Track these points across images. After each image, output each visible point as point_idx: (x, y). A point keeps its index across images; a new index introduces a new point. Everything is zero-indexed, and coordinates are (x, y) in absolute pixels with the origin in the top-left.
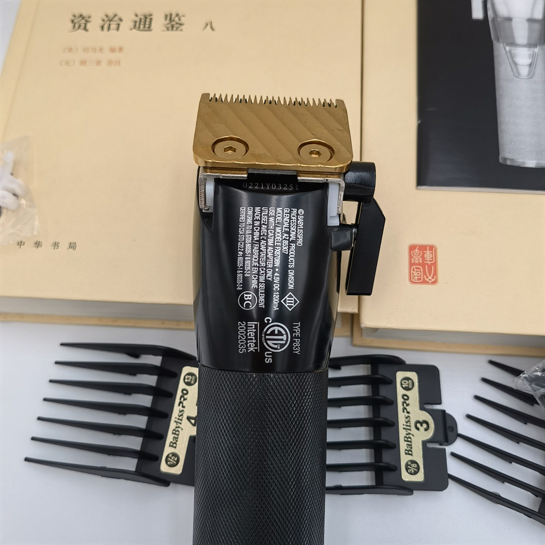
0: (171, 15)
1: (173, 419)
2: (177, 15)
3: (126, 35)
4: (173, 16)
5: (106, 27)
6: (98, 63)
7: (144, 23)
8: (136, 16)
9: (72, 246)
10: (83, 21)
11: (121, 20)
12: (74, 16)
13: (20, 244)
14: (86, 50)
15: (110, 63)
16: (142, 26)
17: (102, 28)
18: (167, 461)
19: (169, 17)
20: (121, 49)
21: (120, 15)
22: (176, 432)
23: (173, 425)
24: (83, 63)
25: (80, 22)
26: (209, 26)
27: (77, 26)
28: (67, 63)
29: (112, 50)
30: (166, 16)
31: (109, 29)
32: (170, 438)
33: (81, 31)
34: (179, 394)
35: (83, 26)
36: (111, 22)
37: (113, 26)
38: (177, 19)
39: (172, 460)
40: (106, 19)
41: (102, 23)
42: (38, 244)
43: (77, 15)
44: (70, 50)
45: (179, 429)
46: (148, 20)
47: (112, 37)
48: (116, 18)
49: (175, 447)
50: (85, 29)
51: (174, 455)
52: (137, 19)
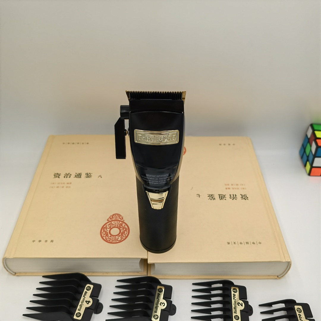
0: (88, 173)
1: (81, 301)
2: (90, 173)
3: (72, 179)
4: (88, 174)
5: (66, 177)
6: (63, 187)
7: (79, 176)
8: (76, 173)
9: (52, 241)
10: (58, 175)
11: (71, 175)
12: (55, 174)
13: (34, 241)
14: (59, 183)
15: (67, 187)
16: (78, 177)
17: (65, 177)
18: (76, 315)
19: (87, 174)
20: (71, 183)
21: (71, 173)
22: (81, 306)
23: (80, 303)
24: (58, 187)
25: (57, 175)
26: (100, 177)
27: (56, 176)
28: (52, 187)
29: (68, 183)
30: (86, 174)
31: (67, 177)
32: (79, 307)
33: (57, 178)
34: (84, 293)
35: (58, 176)
36: (67, 175)
37: (68, 176)
38: (90, 175)
39: (78, 315)
42: (40, 241)
44: (53, 183)
45: (82, 305)
46: (80, 175)
47: (68, 180)
48: (69, 174)
49: (80, 311)
50: (59, 177)
51: (79, 313)
52: (77, 175)
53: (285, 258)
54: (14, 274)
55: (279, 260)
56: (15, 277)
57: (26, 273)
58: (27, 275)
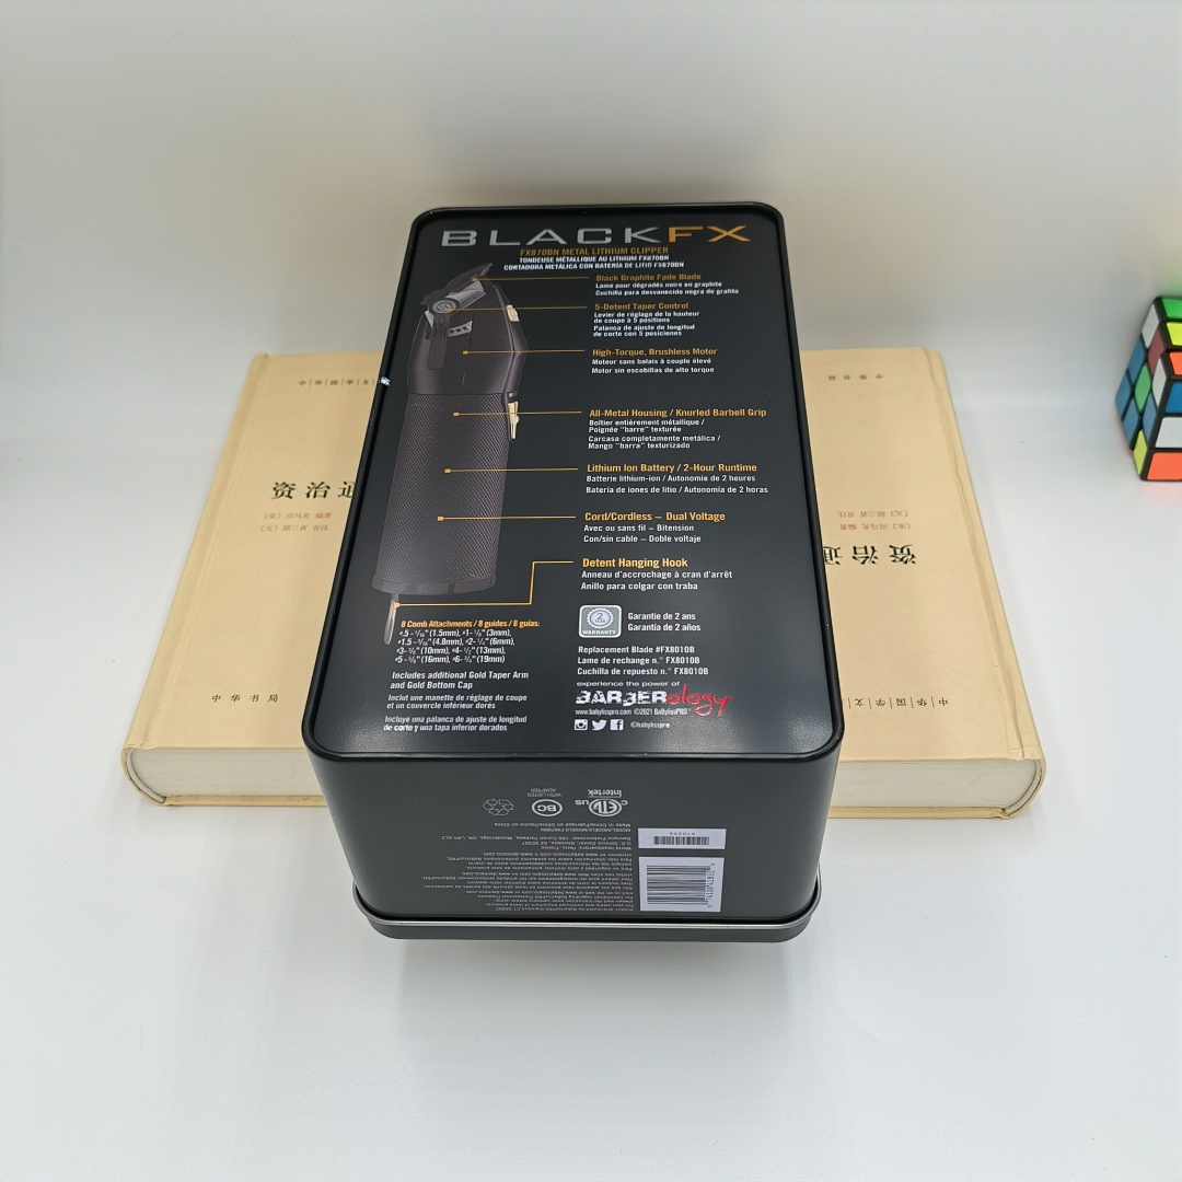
3: (334, 501)
5: (312, 494)
6: (303, 528)
8: (345, 483)
9: (273, 698)
10: (287, 489)
11: (328, 488)
12: (277, 484)
13: (216, 698)
14: (290, 516)
15: (316, 528)
17: (308, 495)
20: (328, 515)
21: (328, 482)
24: (287, 528)
25: (284, 490)
27: (280, 493)
28: (269, 528)
29: (319, 516)
31: (315, 496)
33: (284, 499)
35: (286, 493)
36: (317, 490)
37: (320, 493)
40: (311, 486)
41: (308, 491)
42: (236, 698)
43: (280, 483)
44: (272, 516)
47: (319, 504)
48: (323, 486)
50: (289, 496)
52: (347, 487)
53: (1025, 749)
54: (161, 800)
55: (1003, 755)
56: (163, 810)
57: (197, 797)
58: (199, 802)
